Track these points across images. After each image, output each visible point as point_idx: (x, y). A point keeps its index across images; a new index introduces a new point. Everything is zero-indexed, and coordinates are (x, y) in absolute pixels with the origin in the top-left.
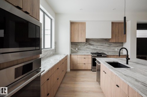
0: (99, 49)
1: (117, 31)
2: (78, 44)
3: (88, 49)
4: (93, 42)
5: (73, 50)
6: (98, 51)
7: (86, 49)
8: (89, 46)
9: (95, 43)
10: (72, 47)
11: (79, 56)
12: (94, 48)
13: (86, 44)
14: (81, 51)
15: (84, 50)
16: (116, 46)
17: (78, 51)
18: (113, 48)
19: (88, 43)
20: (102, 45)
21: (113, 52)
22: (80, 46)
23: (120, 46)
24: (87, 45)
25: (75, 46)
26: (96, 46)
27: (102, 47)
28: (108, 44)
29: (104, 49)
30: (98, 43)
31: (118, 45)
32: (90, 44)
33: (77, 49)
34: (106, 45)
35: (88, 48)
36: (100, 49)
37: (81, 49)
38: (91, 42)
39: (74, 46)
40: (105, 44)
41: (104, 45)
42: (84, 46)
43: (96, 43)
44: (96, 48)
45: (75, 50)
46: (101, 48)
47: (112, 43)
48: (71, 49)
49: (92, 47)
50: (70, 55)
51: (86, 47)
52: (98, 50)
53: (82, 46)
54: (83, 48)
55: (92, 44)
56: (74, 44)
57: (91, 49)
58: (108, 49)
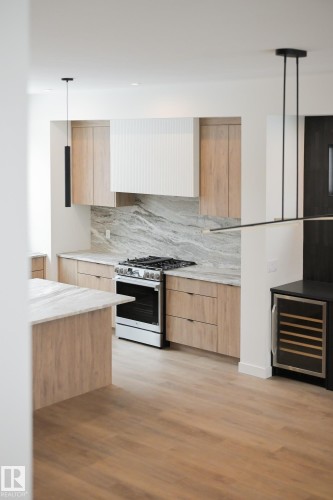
0: (180, 240)
2: (111, 211)
3: (145, 239)
4: (161, 206)
5: (97, 239)
6: (177, 249)
7: (136, 237)
8: (147, 224)
10: (93, 223)
12: (167, 234)
13: (137, 213)
14: (120, 245)
15: (132, 241)
17: (114, 242)
19: (143, 212)
20: (194, 221)
22: (117, 223)
24: (140, 218)
25: (103, 219)
26: (173, 227)
27: (193, 231)
29: (202, 246)
32: (150, 215)
33: (108, 232)
35: (144, 232)
36: (186, 240)
37: (123, 234)
38: (154, 207)
39: (100, 219)
42: (131, 222)
44: (171, 235)
45: (101, 238)
46: (189, 236)
48: (92, 233)
49: (156, 229)
51: (136, 226)
52: (178, 245)
53: (124, 223)
54: (129, 229)
55: (157, 214)
56: (101, 211)
57: (155, 239)
58: (214, 246)
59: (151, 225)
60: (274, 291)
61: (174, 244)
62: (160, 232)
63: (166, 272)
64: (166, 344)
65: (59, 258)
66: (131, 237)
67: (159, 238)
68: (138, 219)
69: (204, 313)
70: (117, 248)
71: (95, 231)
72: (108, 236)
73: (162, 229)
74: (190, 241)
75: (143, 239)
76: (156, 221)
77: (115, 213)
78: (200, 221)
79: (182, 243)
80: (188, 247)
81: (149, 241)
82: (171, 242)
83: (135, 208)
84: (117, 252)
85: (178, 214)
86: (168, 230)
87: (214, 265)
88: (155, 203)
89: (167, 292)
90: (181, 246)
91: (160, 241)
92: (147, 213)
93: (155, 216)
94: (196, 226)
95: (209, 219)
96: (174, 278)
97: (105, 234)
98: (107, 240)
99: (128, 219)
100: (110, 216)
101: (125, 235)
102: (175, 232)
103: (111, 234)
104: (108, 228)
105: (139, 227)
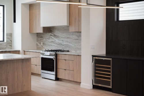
0: (65, 43)
5: (39, 46)
6: (63, 47)
7: (50, 44)
10: (37, 41)
12: (60, 42)
13: (51, 35)
15: (49, 45)
17: (44, 46)
19: (53, 35)
20: (69, 36)
22: (44, 40)
24: (52, 37)
26: (62, 39)
27: (69, 40)
29: (71, 45)
32: (55, 36)
35: (53, 42)
36: (66, 43)
39: (39, 39)
42: (49, 39)
46: (67, 42)
48: (37, 44)
49: (57, 40)
52: (64, 45)
53: (47, 39)
54: (48, 41)
55: (57, 35)
56: (40, 36)
57: (57, 44)
58: (75, 44)
59: (55, 39)
60: (93, 56)
61: (62, 45)
63: (57, 53)
64: (57, 79)
65: (24, 51)
66: (49, 44)
67: (58, 43)
68: (51, 38)
70: (45, 48)
71: (38, 43)
72: (42, 44)
73: (59, 40)
74: (68, 44)
75: (53, 44)
77: (44, 36)
78: (71, 36)
79: (65, 45)
80: (67, 46)
81: (55, 45)
82: (61, 44)
83: (50, 34)
85: (64, 34)
86: (60, 40)
88: (56, 31)
89: (58, 60)
90: (65, 46)
91: (58, 44)
92: (54, 35)
93: (56, 36)
94: (69, 38)
95: (74, 35)
96: (60, 55)
97: (41, 44)
98: (42, 46)
99: (48, 38)
100: (42, 37)
101: (47, 43)
102: (63, 41)
103: (43, 44)
104: (42, 42)
105: (51, 40)
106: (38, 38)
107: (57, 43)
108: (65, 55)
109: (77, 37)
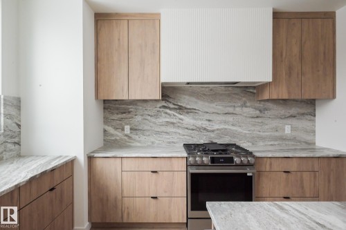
0: (216, 127)
1: (296, 50)
2: (131, 108)
3: (174, 130)
4: (194, 99)
5: (112, 135)
6: (212, 135)
7: (163, 129)
8: (177, 117)
9: (200, 103)
10: (106, 121)
11: (128, 165)
12: (199, 123)
13: (164, 107)
14: (143, 138)
15: (158, 133)
16: (288, 115)
17: (134, 137)
18: (275, 123)
19: (172, 106)
20: (231, 110)
21: (276, 139)
22: (139, 118)
23: (303, 114)
24: (168, 111)
25: (120, 116)
26: (207, 116)
27: (230, 118)
28: (256, 109)
29: (239, 130)
30: (212, 102)
31: (293, 111)
32: (180, 108)
33: (127, 128)
34: (245, 110)
35: (173, 123)
36: (222, 127)
37: (146, 128)
38: (185, 101)
39: (116, 117)
40: (244, 105)
41: (238, 110)
42: (156, 116)
43: (207, 104)
44: (205, 124)
45: (118, 134)
46: (225, 122)
47: (270, 105)
48: (105, 131)
49: (187, 120)
50: (90, 159)
51: (163, 119)
52: (213, 131)
53: (149, 118)
54: (155, 123)
55: (189, 107)
56: (117, 109)
57: (187, 128)
58: (253, 128)
59: (181, 117)
61: (208, 131)
62: (192, 121)
66: (159, 130)
67: (194, 128)
68: (166, 113)
69: (303, 187)
70: (139, 142)
71: (109, 128)
72: (127, 131)
73: (195, 119)
74: (226, 127)
76: (188, 113)
77: (136, 109)
79: (218, 130)
80: (224, 132)
81: (180, 131)
82: (205, 129)
83: (164, 103)
84: (139, 144)
85: (214, 105)
86: (201, 120)
87: (253, 144)
88: (187, 97)
90: (216, 132)
91: (193, 130)
92: (176, 107)
93: (186, 108)
94: (233, 114)
95: (246, 107)
96: (265, 159)
97: (123, 129)
98: (126, 135)
99: (153, 114)
100: (129, 112)
101: (149, 128)
102: (209, 121)
103: (131, 129)
104: (127, 124)
105: (167, 120)
106: (112, 113)
107: (186, 126)
108: (285, 159)
109: (258, 112)
